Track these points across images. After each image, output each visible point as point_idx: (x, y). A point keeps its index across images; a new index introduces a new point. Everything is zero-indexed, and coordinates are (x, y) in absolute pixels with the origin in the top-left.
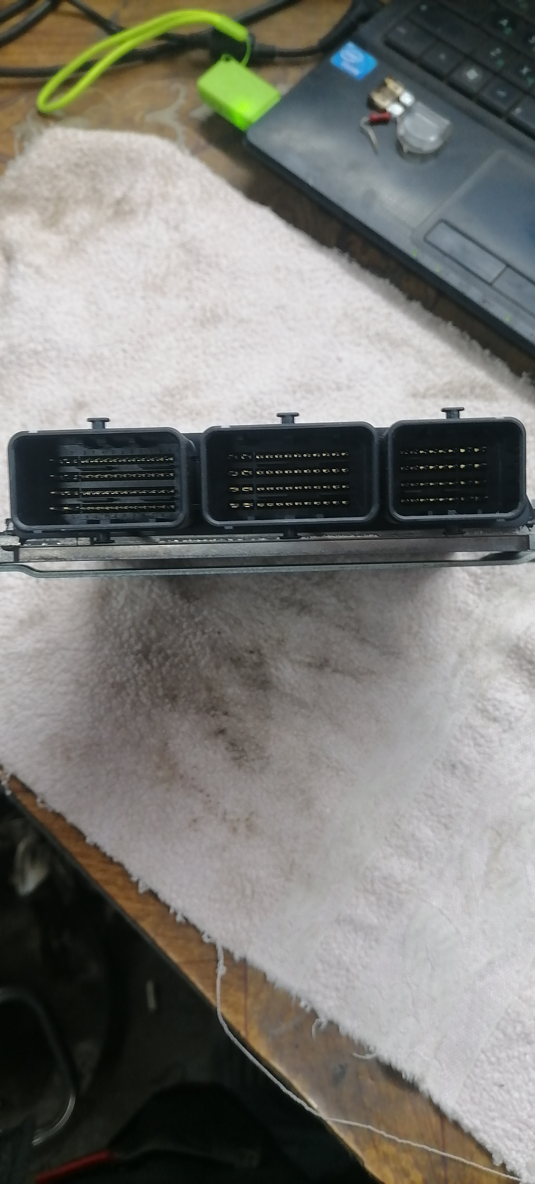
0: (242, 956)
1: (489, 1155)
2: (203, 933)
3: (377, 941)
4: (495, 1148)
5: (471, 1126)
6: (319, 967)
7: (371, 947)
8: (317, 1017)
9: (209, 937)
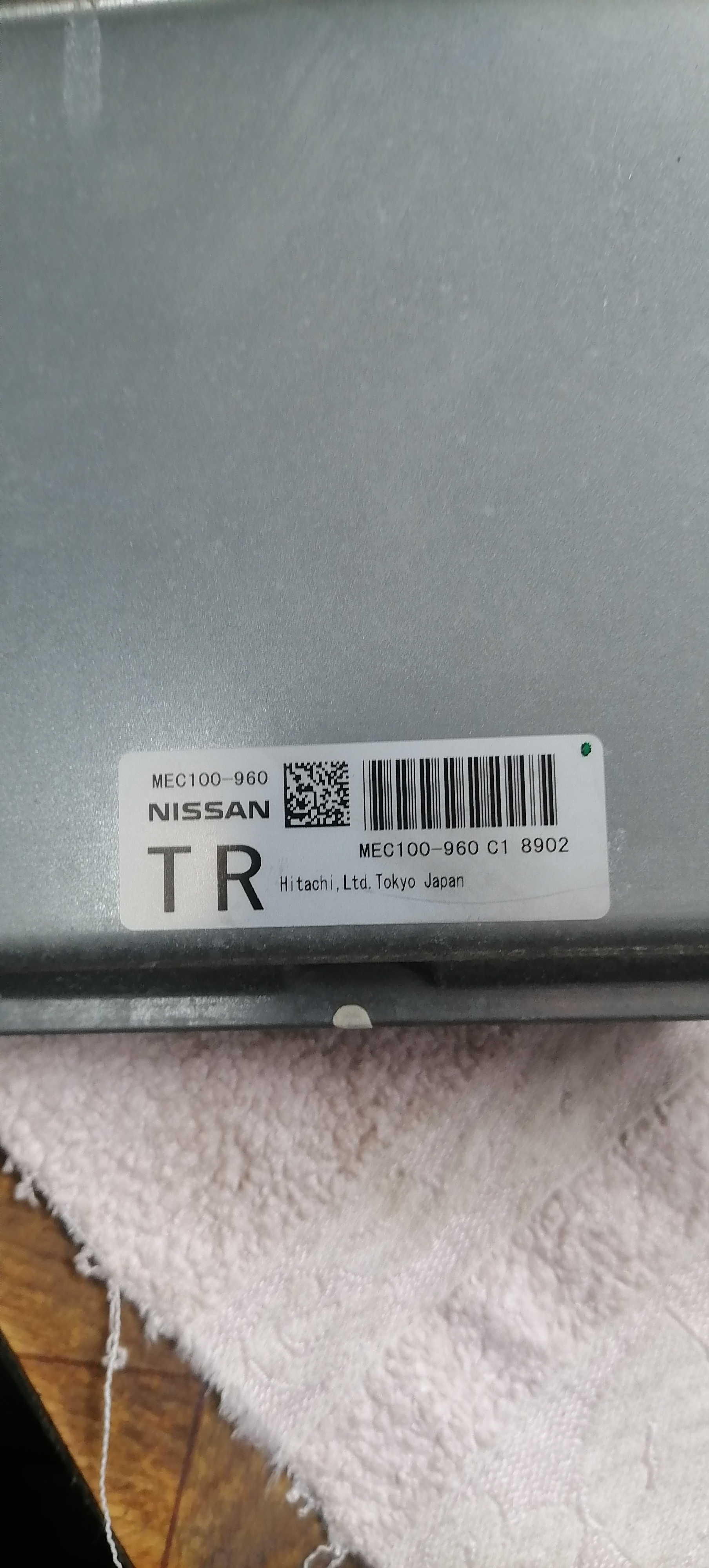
0: (169, 1332)
2: (80, 1247)
3: (531, 1383)
6: (366, 1412)
7: (511, 1395)
8: (324, 1537)
9: (92, 1262)
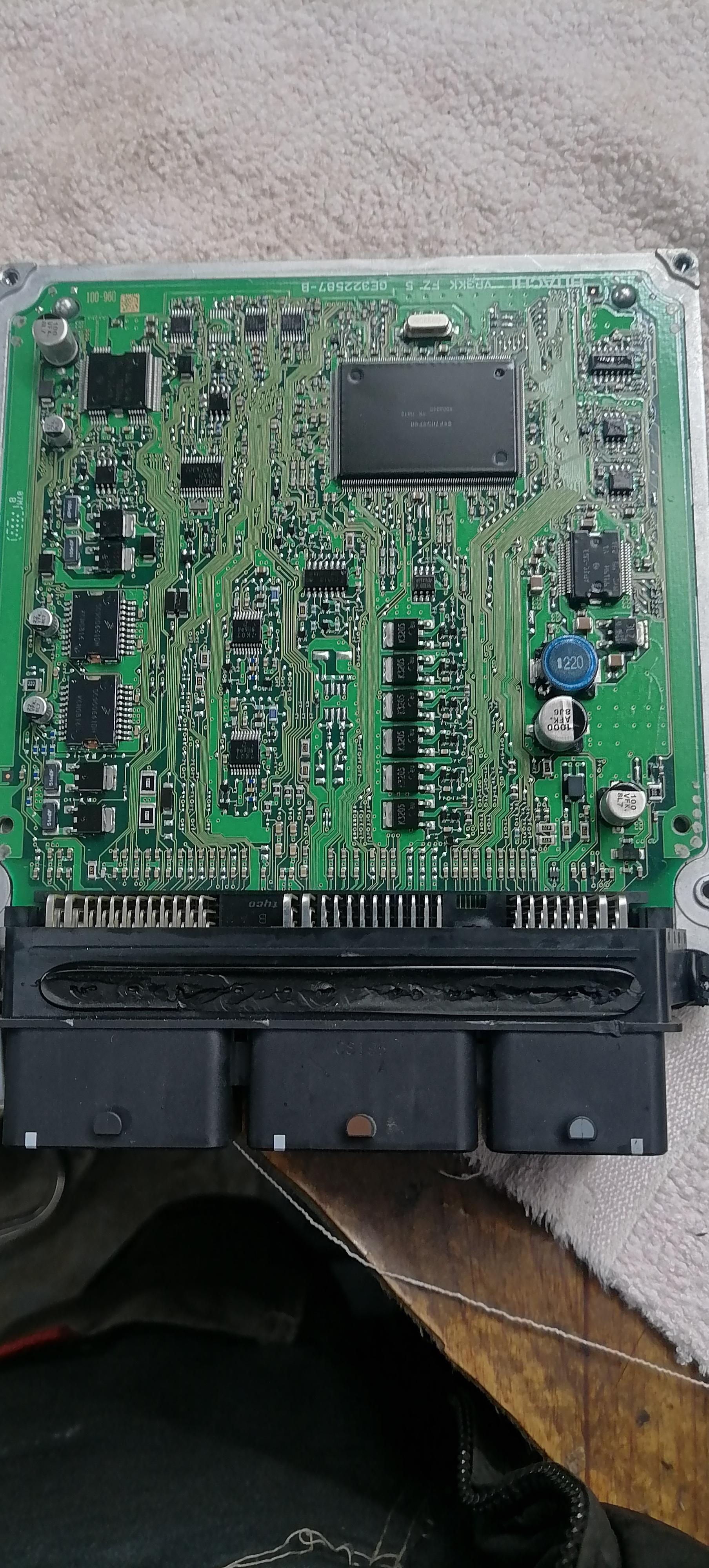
1: (670, 1347)
4: (682, 1337)
5: (641, 1299)
